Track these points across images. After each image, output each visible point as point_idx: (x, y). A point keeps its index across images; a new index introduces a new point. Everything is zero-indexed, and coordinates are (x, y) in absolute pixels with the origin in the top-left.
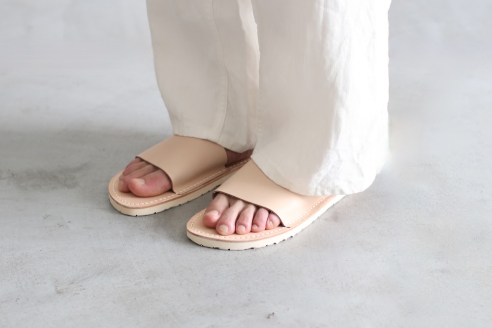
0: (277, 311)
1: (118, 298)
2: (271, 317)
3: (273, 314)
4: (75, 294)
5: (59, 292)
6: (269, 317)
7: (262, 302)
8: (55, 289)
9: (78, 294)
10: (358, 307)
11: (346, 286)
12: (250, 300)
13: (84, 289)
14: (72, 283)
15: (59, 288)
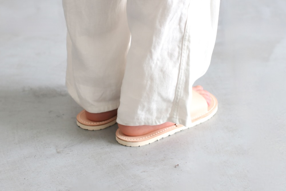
0: (180, 164)
1: (91, 156)
2: (177, 167)
3: (178, 165)
4: (68, 153)
5: (58, 153)
6: (175, 167)
7: (171, 159)
8: (56, 151)
9: (69, 153)
10: (225, 162)
11: (219, 150)
12: (164, 158)
13: (72, 151)
14: (66, 148)
15: (58, 150)
